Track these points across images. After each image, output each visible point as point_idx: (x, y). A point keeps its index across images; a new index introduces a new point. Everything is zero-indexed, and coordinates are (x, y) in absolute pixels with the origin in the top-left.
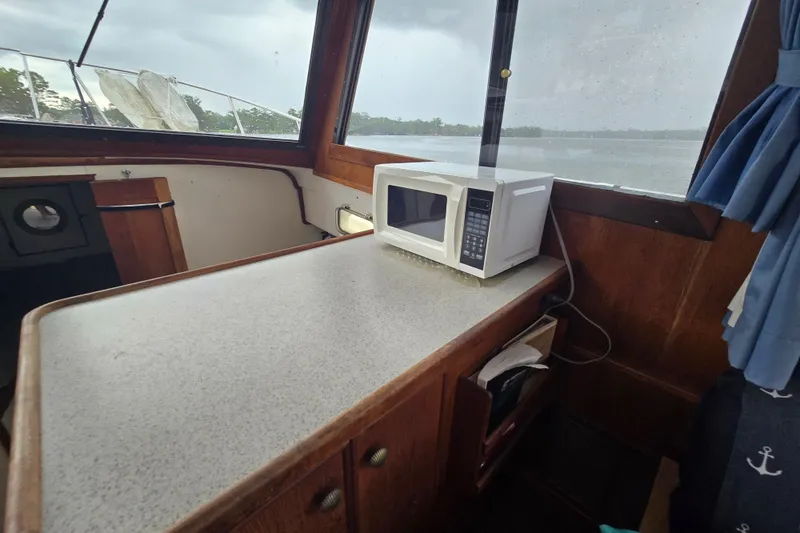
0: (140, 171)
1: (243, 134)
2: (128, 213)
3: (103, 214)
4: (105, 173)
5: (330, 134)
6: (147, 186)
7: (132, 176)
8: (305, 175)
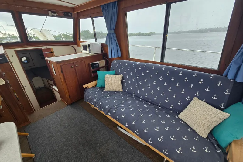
0: (48, 47)
1: (64, 40)
2: (47, 54)
3: (44, 54)
4: (43, 48)
5: (78, 39)
6: (50, 49)
7: (47, 48)
8: (75, 46)
